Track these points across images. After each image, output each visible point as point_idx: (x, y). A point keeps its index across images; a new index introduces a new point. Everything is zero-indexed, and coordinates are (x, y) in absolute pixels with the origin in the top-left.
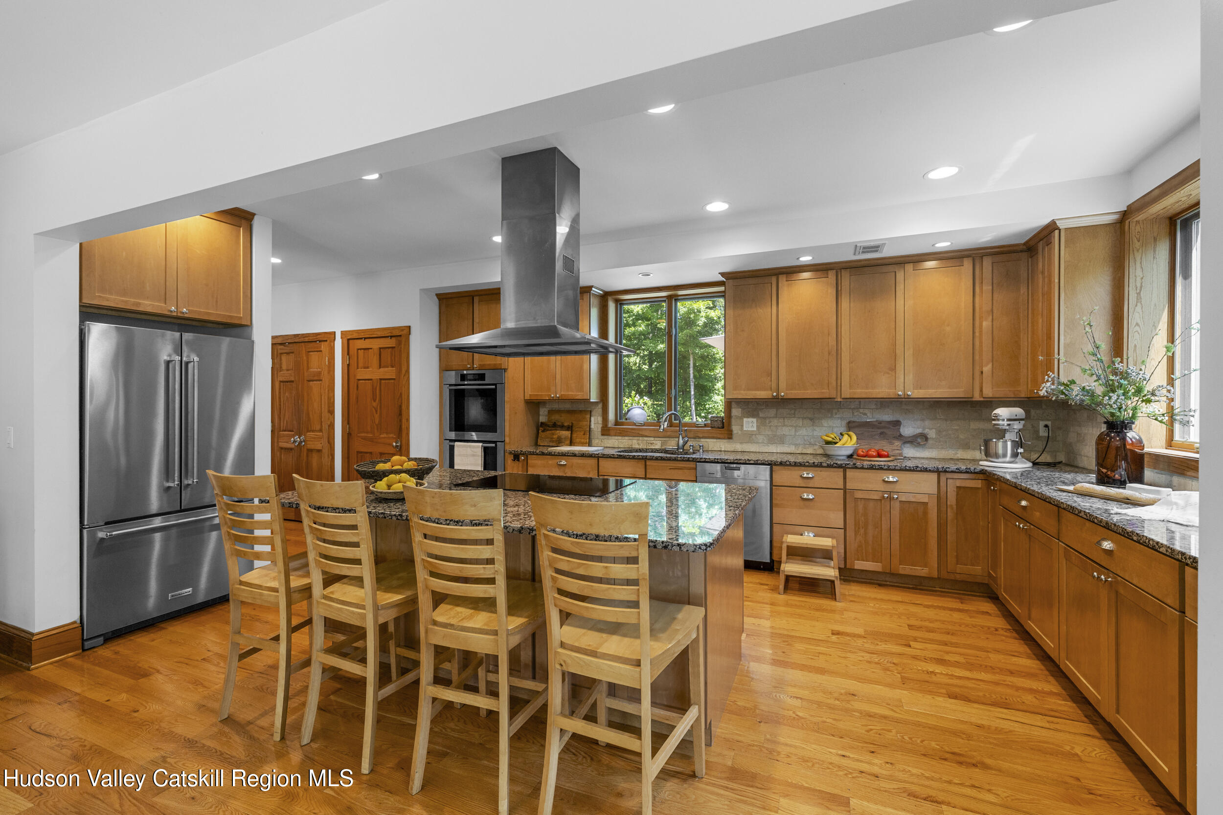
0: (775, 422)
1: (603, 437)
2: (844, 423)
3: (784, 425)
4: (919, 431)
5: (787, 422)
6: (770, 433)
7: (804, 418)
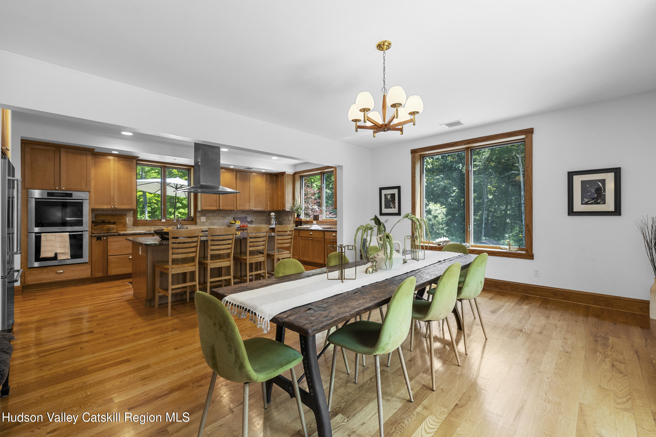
0: (212, 218)
1: (133, 227)
2: (233, 218)
3: (215, 219)
4: (251, 220)
5: (216, 218)
6: (210, 222)
7: (221, 217)
